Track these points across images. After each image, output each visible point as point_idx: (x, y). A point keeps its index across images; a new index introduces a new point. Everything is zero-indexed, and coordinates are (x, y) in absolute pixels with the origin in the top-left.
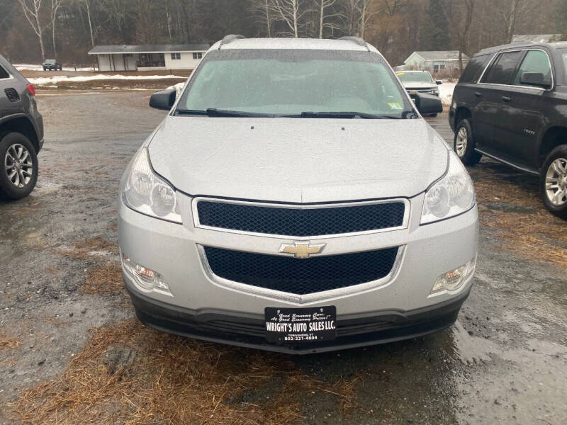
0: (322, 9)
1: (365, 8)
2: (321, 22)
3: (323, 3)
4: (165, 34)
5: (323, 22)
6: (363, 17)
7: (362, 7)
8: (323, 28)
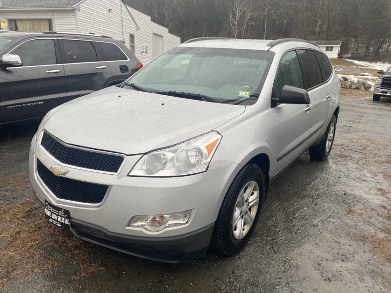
4: (313, 33)
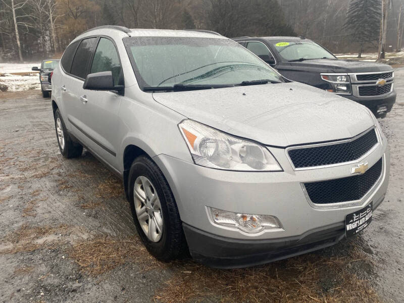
0: (13, 10)
1: (51, 11)
2: (15, 21)
3: (13, 6)
5: (17, 22)
6: (51, 18)
7: (49, 11)
8: (18, 26)
